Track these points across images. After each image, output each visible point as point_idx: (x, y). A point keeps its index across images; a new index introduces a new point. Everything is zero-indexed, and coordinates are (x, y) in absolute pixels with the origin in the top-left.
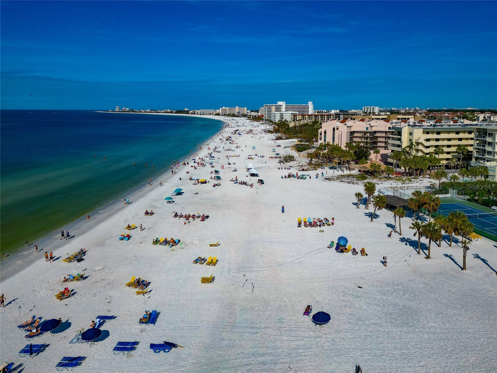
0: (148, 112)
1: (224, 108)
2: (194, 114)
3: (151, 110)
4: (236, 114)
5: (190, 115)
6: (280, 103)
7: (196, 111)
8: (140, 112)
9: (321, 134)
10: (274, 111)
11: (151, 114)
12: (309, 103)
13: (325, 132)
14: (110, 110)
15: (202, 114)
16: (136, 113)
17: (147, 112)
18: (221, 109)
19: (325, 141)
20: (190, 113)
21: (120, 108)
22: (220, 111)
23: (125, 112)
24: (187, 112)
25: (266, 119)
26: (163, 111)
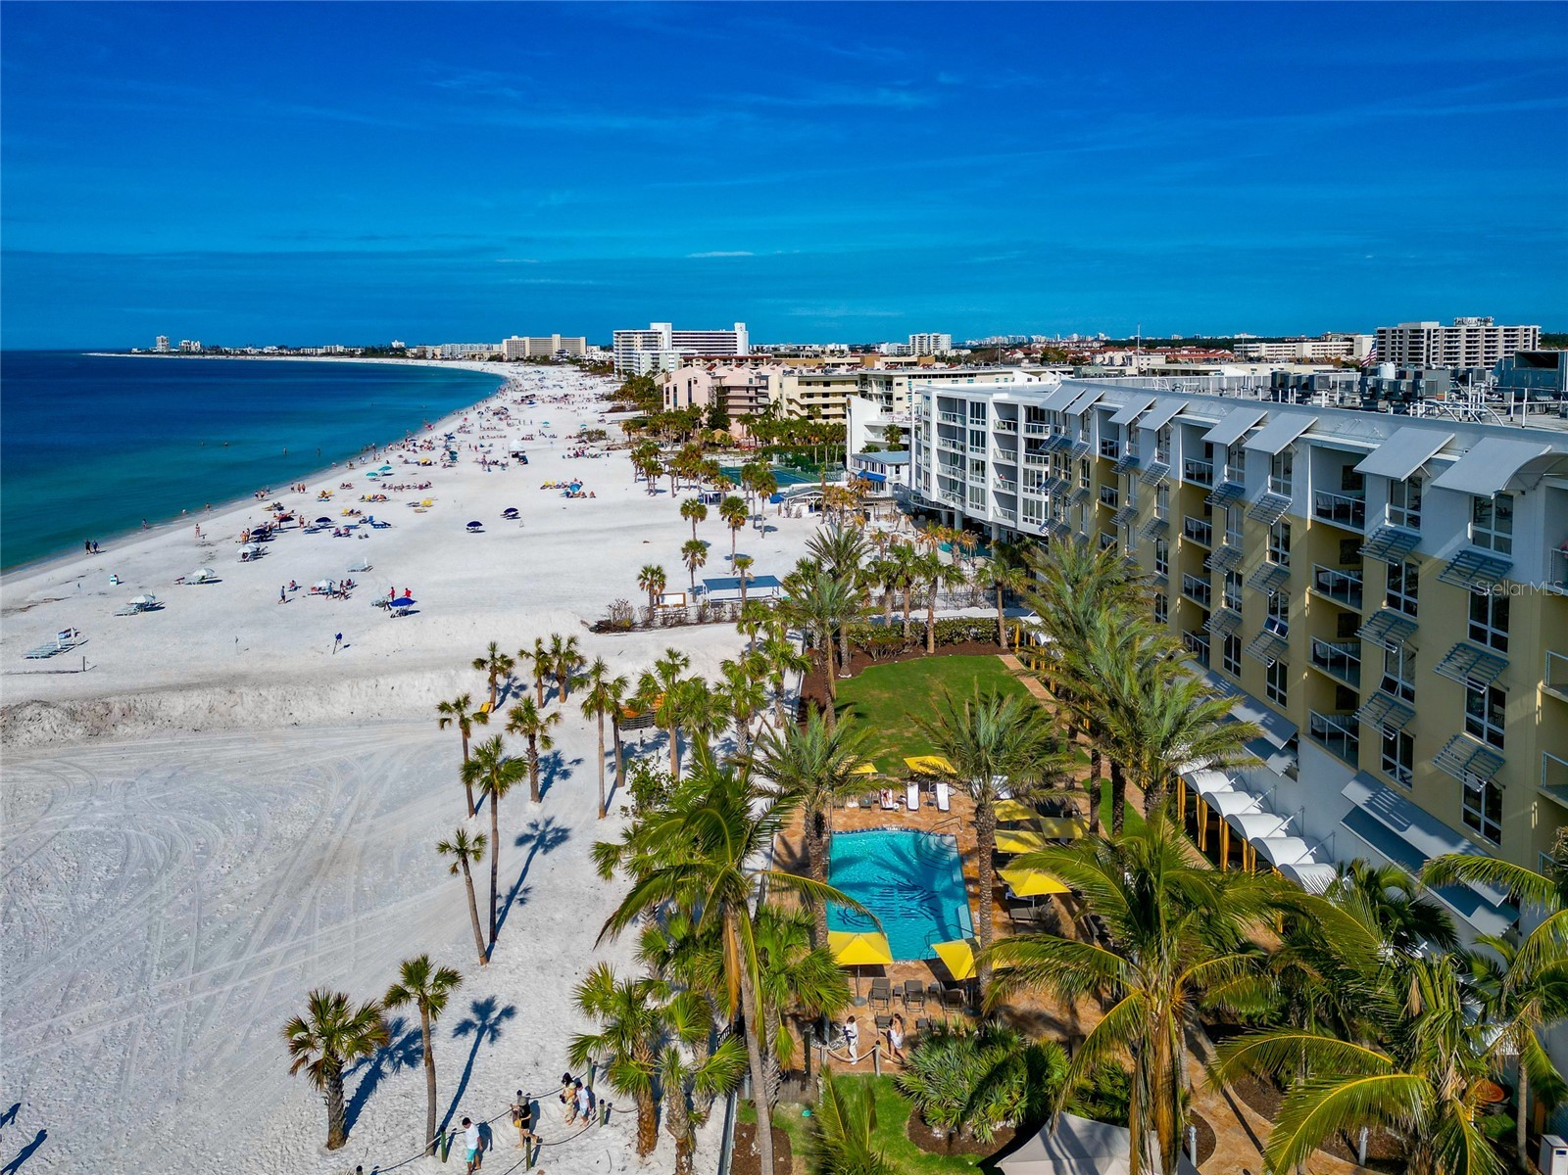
0: (270, 353)
1: (515, 338)
2: (423, 357)
3: (280, 348)
4: (554, 356)
5: (410, 362)
6: (656, 326)
7: (430, 349)
8: (244, 353)
9: (668, 393)
10: (639, 348)
11: (283, 358)
12: (737, 325)
13: (675, 389)
14: (135, 350)
15: (447, 359)
16: (232, 357)
17: (268, 354)
18: (505, 341)
19: (675, 405)
20: (409, 354)
21: (172, 342)
22: (502, 348)
23: (189, 353)
24: (400, 353)
25: (622, 368)
26: (319, 351)
